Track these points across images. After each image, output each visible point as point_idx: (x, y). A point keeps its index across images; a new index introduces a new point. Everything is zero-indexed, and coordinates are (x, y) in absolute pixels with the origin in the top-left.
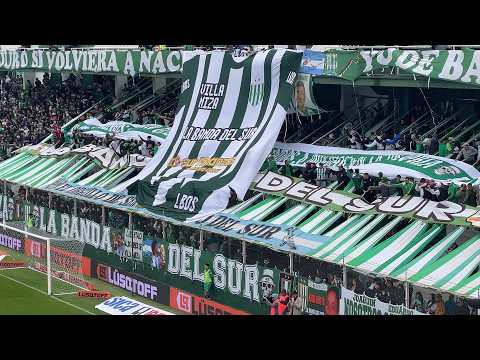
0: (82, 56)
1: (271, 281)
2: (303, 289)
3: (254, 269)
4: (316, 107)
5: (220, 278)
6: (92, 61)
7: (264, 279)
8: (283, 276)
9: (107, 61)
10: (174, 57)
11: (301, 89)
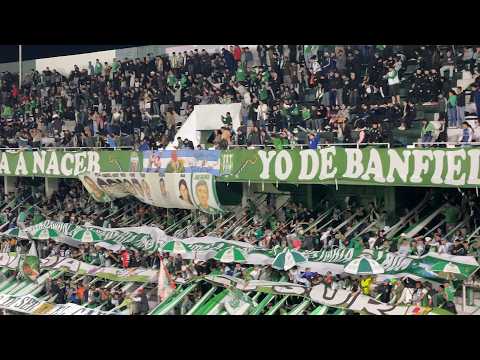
10: (68, 160)
11: (203, 188)
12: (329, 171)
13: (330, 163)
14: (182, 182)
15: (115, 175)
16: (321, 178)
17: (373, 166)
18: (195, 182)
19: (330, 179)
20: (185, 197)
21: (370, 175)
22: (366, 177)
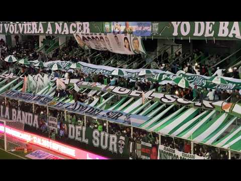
2: (139, 146)
5: (96, 141)
6: (29, 28)
7: (120, 142)
9: (38, 28)
10: (73, 26)
11: (136, 41)
12: (210, 32)
13: (211, 28)
14: (126, 38)
15: (95, 34)
16: (206, 36)
17: (234, 29)
18: (132, 38)
19: (211, 37)
21: (233, 34)
22: (231, 36)
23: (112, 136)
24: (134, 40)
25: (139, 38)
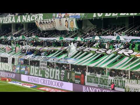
0: (3, 19)
1: (64, 74)
3: (58, 71)
4: (76, 28)
5: (47, 75)
6: (6, 20)
8: (67, 71)
9: (11, 20)
10: (33, 17)
11: (72, 22)
14: (66, 21)
15: (48, 20)
18: (70, 20)
19: (116, 16)
20: (67, 26)
23: (57, 70)
24: (71, 21)
25: (74, 20)
